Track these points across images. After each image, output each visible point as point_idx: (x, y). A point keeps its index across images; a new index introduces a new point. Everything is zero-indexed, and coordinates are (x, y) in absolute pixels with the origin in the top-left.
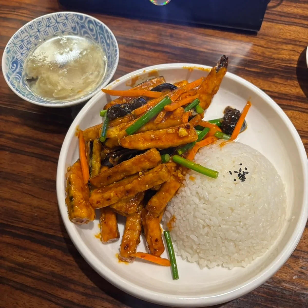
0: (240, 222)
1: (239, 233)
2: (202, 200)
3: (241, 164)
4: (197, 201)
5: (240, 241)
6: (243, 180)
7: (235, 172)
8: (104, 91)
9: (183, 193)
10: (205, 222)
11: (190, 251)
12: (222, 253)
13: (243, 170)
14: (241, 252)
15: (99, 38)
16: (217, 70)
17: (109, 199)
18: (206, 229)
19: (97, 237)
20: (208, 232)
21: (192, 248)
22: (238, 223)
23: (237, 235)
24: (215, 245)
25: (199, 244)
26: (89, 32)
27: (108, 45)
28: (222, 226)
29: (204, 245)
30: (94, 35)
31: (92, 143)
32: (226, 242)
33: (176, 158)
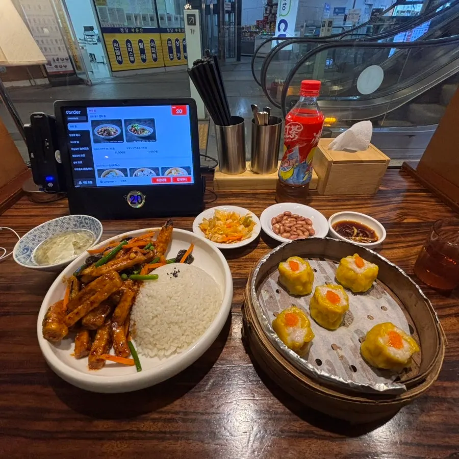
0: (178, 306)
1: (178, 315)
2: (150, 298)
3: (175, 268)
4: (146, 299)
5: (182, 322)
6: (176, 276)
7: (171, 273)
8: (88, 251)
9: (138, 299)
10: (153, 314)
11: (150, 347)
12: (171, 337)
13: (177, 270)
14: (186, 334)
15: (92, 227)
16: (166, 227)
17: (77, 313)
18: (155, 319)
19: (72, 355)
20: (157, 322)
21: (150, 343)
22: (176, 307)
23: (178, 317)
24: (164, 331)
25: (154, 335)
26: (86, 225)
27: (97, 229)
28: (165, 312)
29: (157, 334)
30: (88, 227)
31: (73, 282)
32: (172, 326)
33: (132, 276)
